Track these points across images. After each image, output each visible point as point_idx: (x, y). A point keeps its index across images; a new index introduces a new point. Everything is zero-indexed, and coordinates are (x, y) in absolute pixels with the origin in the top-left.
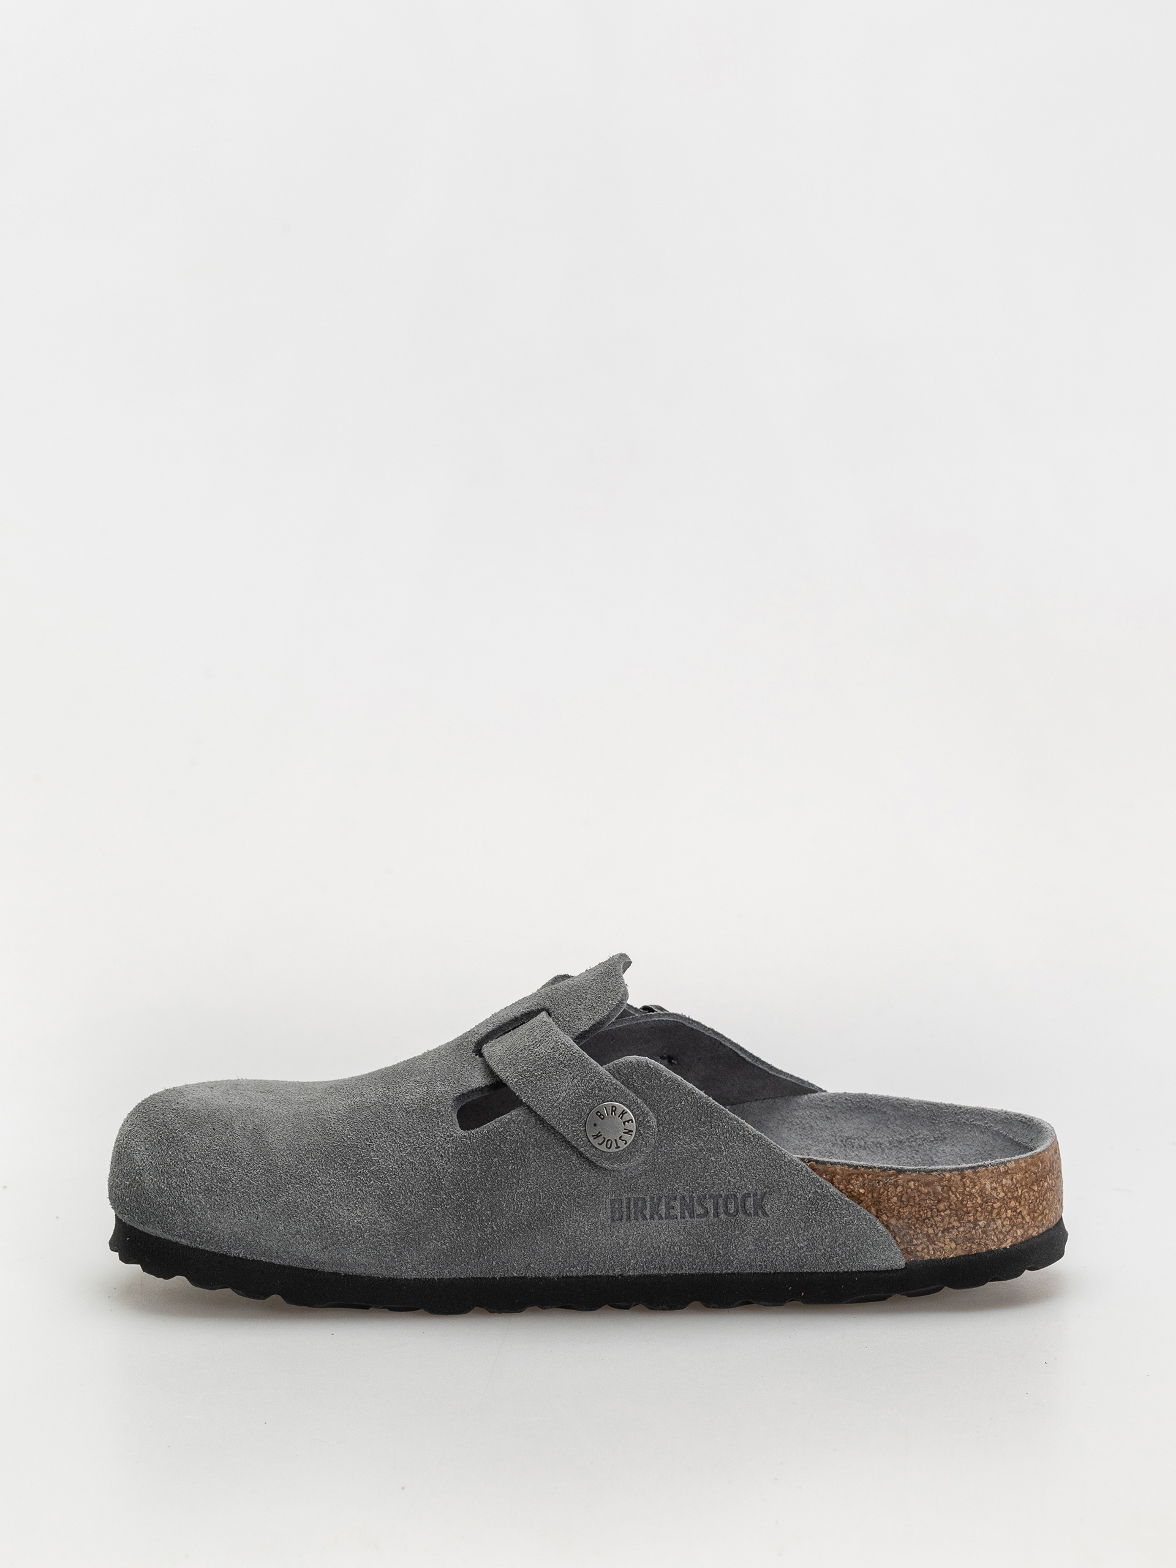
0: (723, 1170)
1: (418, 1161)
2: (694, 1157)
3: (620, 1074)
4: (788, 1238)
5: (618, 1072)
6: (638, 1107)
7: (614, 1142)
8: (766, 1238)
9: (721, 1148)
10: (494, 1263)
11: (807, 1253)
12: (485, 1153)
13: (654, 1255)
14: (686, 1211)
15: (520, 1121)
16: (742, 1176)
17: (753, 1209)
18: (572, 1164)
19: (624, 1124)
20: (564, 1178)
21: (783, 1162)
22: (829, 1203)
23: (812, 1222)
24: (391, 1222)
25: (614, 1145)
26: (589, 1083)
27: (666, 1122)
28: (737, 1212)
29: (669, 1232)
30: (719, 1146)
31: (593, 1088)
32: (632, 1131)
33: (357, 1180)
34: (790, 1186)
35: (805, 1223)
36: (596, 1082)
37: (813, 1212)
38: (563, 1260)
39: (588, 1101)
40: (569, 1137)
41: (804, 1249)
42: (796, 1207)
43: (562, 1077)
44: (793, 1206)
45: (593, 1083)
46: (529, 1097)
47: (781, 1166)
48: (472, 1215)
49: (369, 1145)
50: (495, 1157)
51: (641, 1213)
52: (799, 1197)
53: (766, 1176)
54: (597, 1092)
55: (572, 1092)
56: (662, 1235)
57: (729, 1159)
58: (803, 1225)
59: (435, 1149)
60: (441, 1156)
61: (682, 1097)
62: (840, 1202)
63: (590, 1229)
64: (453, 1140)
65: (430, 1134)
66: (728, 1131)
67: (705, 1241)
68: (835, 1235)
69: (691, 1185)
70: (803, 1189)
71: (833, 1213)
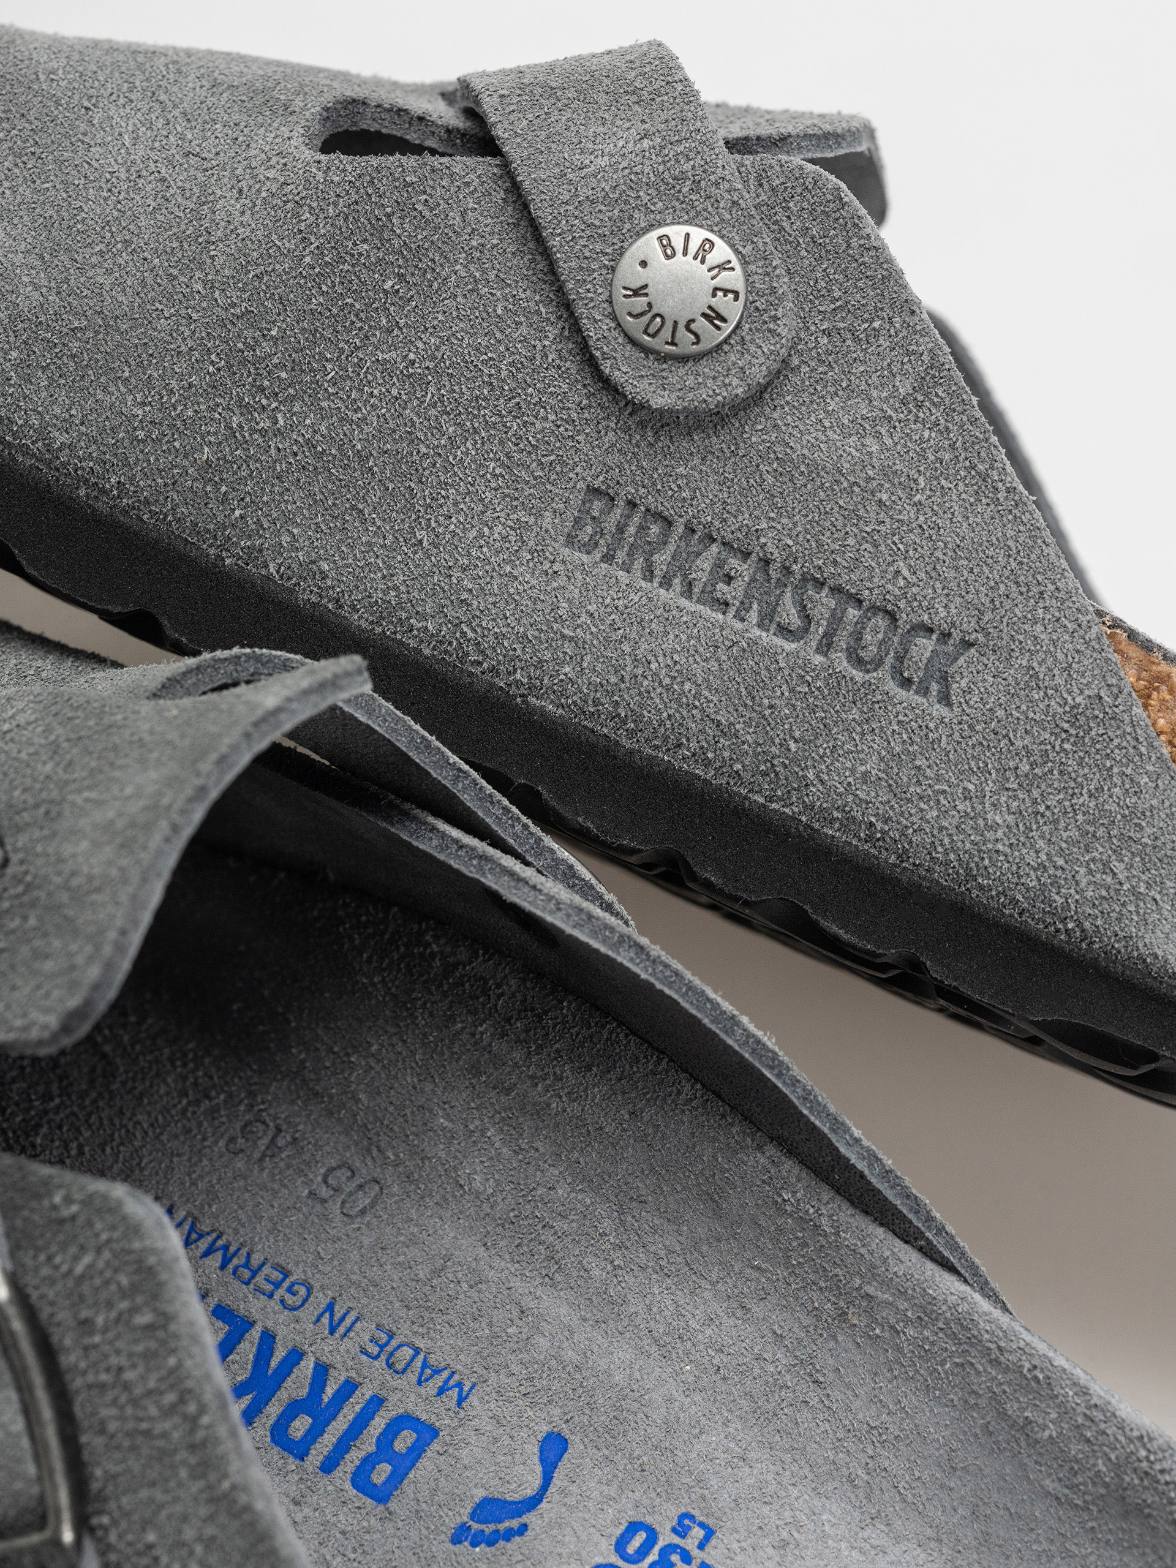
0: (896, 539)
1: (180, 184)
2: (840, 472)
3: (761, 185)
4: (971, 787)
5: (759, 179)
6: (767, 274)
7: (669, 325)
8: (918, 763)
9: (915, 481)
10: (237, 513)
11: (1000, 847)
12: (346, 218)
13: (627, 678)
14: (755, 606)
15: (467, 184)
16: (934, 574)
17: (921, 674)
18: (539, 347)
19: (714, 295)
20: (504, 374)
21: (1051, 587)
22: (1116, 741)
23: (1051, 771)
24: (44, 290)
25: (666, 333)
26: (677, 161)
27: (814, 353)
28: (879, 663)
29: (690, 637)
30: (913, 473)
31: (681, 178)
32: (724, 320)
33: (16, 165)
34: (1042, 655)
35: (1033, 765)
36: (693, 167)
37: (1066, 746)
38: (403, 588)
39: (654, 204)
40: (564, 268)
41: (1000, 834)
42: (1031, 715)
43: (619, 123)
44: (1024, 707)
45: (687, 166)
46: (517, 135)
47: (1041, 593)
48: (244, 362)
49: (87, 109)
50: (365, 241)
51: (646, 560)
52: (1050, 692)
53: (992, 601)
54: (685, 190)
55: (625, 164)
56: (671, 636)
57: (922, 518)
58: (1025, 768)
59: (234, 169)
60: (241, 191)
61: (882, 309)
62: (1143, 750)
63: (505, 538)
64: (285, 165)
65: (241, 139)
66: (952, 446)
67: (766, 701)
68: (1091, 829)
69: (801, 538)
70: (1069, 675)
71: (1115, 770)
